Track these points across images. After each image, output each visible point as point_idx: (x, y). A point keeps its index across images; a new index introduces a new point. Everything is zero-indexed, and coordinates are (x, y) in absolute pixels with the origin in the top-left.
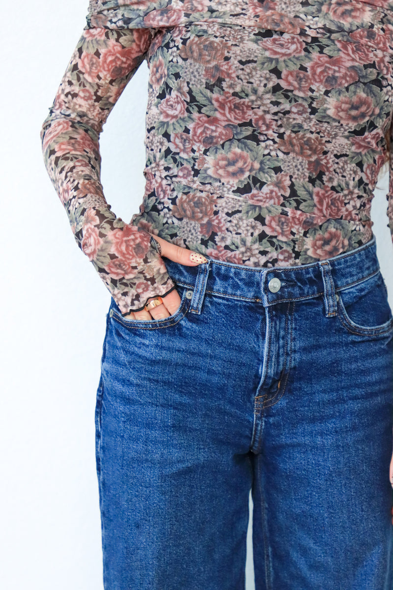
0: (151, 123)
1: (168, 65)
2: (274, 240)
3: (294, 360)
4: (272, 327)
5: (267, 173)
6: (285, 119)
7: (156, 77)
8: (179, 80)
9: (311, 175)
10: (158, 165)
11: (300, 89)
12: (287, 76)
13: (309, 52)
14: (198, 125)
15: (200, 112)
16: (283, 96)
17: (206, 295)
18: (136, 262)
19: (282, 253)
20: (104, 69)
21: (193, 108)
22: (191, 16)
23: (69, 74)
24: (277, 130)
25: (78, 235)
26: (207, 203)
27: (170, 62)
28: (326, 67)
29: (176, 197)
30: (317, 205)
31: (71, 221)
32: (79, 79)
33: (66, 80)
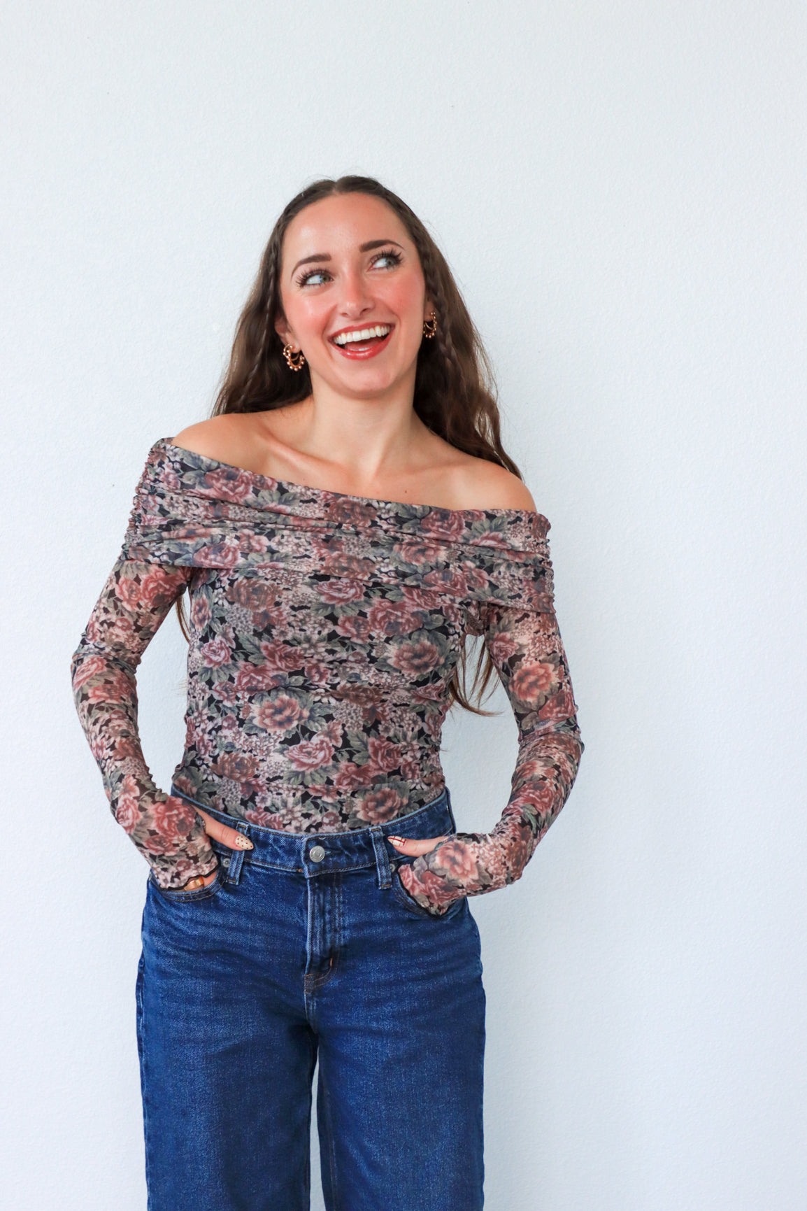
0: (194, 668)
1: (212, 607)
2: (319, 801)
4: (314, 901)
5: (317, 721)
6: (341, 669)
7: (199, 616)
8: (224, 625)
9: (366, 724)
10: (200, 714)
11: (358, 636)
12: (345, 622)
13: (370, 597)
14: (243, 675)
15: (246, 660)
16: (339, 644)
17: (244, 863)
18: (178, 839)
19: (327, 816)
20: (145, 596)
21: (239, 656)
22: (249, 557)
23: (104, 600)
24: (331, 680)
25: (114, 804)
26: (249, 765)
27: (215, 604)
28: (388, 612)
29: (218, 755)
30: (372, 756)
31: (105, 784)
32: (116, 607)
33: (102, 606)
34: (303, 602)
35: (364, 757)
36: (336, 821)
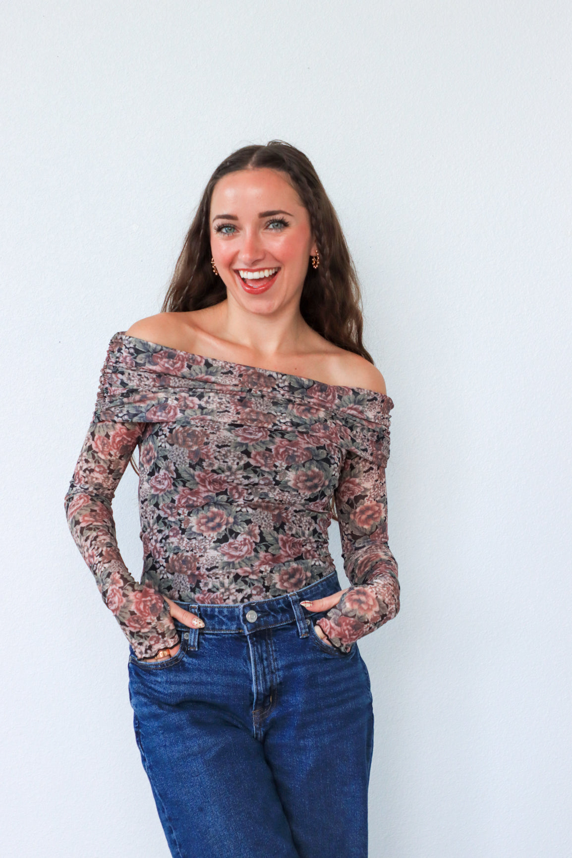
0: (145, 496)
1: (157, 449)
2: (247, 579)
3: (279, 677)
4: (254, 651)
5: (240, 525)
6: (254, 489)
7: (146, 459)
8: (167, 461)
9: (275, 525)
10: (152, 530)
11: (266, 466)
12: (255, 456)
13: (273, 437)
14: (182, 497)
15: (184, 486)
16: (252, 472)
17: (199, 634)
18: (151, 619)
19: (254, 589)
20: (114, 447)
21: (178, 483)
22: (186, 413)
23: (85, 454)
24: (247, 497)
25: (104, 594)
26: (192, 561)
27: (159, 447)
28: (287, 448)
29: (169, 556)
30: (283, 549)
31: (97, 582)
32: (94, 457)
33: (83, 458)
34: (225, 442)
35: (276, 549)
36: (261, 591)
